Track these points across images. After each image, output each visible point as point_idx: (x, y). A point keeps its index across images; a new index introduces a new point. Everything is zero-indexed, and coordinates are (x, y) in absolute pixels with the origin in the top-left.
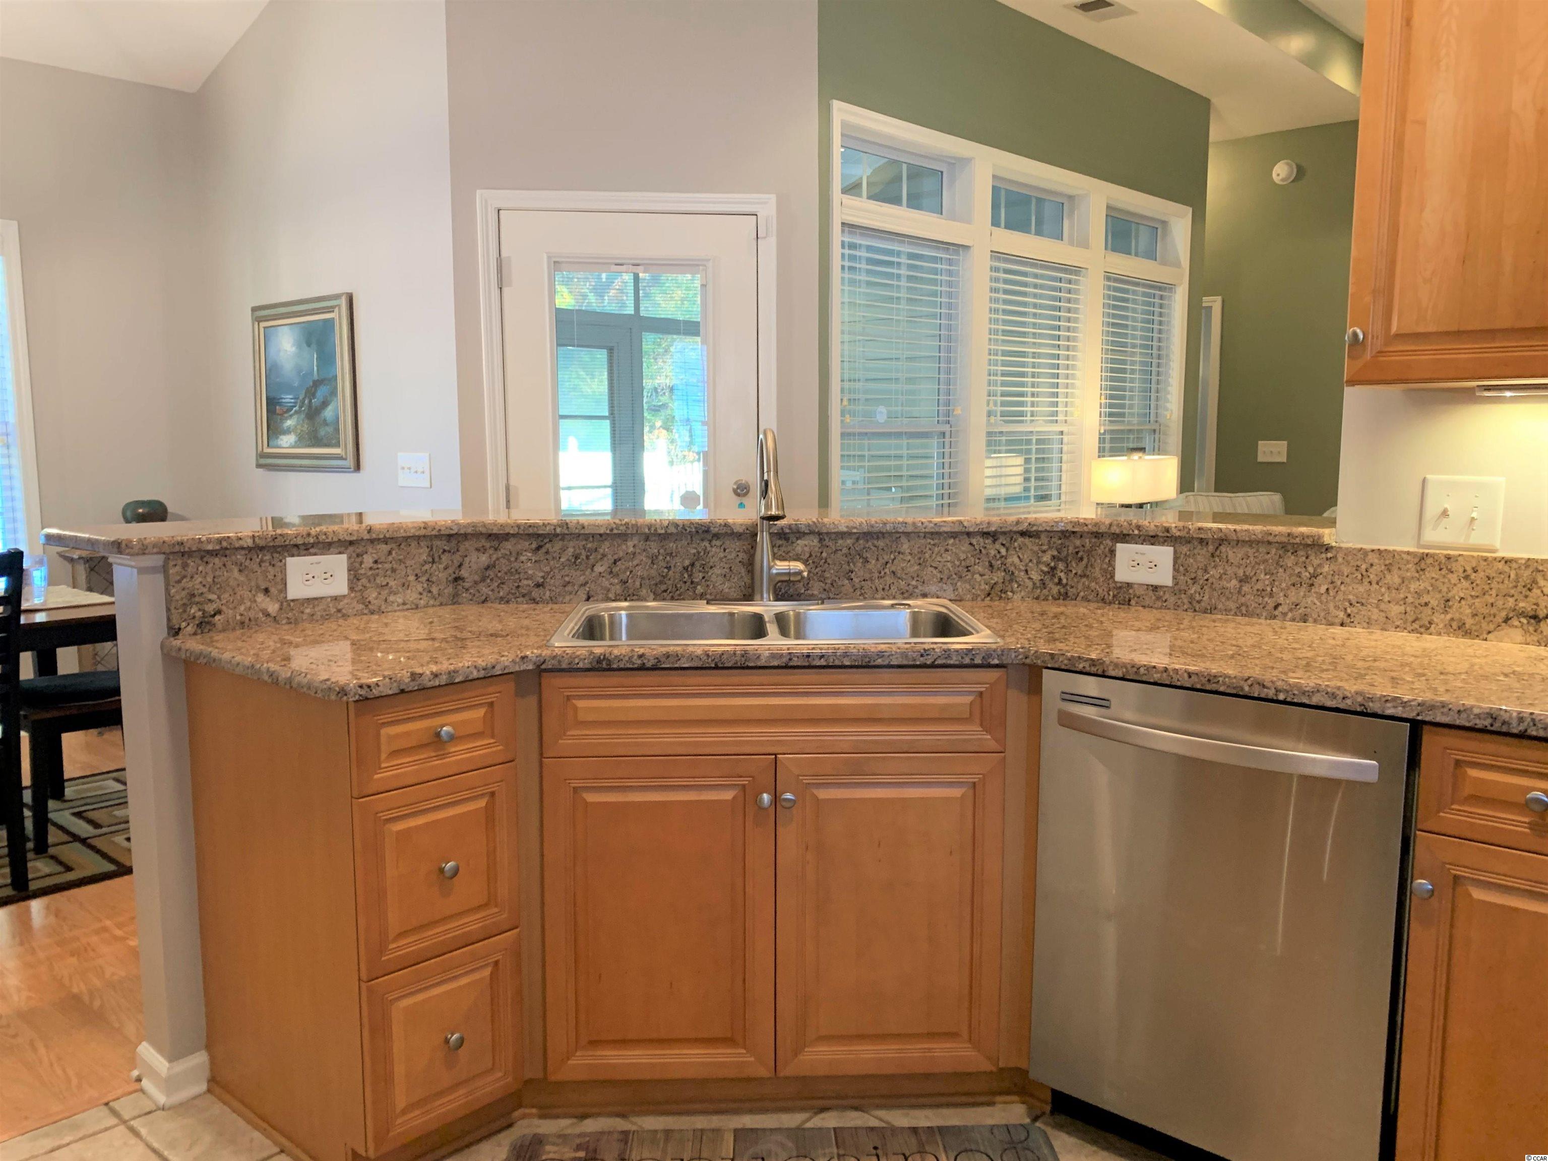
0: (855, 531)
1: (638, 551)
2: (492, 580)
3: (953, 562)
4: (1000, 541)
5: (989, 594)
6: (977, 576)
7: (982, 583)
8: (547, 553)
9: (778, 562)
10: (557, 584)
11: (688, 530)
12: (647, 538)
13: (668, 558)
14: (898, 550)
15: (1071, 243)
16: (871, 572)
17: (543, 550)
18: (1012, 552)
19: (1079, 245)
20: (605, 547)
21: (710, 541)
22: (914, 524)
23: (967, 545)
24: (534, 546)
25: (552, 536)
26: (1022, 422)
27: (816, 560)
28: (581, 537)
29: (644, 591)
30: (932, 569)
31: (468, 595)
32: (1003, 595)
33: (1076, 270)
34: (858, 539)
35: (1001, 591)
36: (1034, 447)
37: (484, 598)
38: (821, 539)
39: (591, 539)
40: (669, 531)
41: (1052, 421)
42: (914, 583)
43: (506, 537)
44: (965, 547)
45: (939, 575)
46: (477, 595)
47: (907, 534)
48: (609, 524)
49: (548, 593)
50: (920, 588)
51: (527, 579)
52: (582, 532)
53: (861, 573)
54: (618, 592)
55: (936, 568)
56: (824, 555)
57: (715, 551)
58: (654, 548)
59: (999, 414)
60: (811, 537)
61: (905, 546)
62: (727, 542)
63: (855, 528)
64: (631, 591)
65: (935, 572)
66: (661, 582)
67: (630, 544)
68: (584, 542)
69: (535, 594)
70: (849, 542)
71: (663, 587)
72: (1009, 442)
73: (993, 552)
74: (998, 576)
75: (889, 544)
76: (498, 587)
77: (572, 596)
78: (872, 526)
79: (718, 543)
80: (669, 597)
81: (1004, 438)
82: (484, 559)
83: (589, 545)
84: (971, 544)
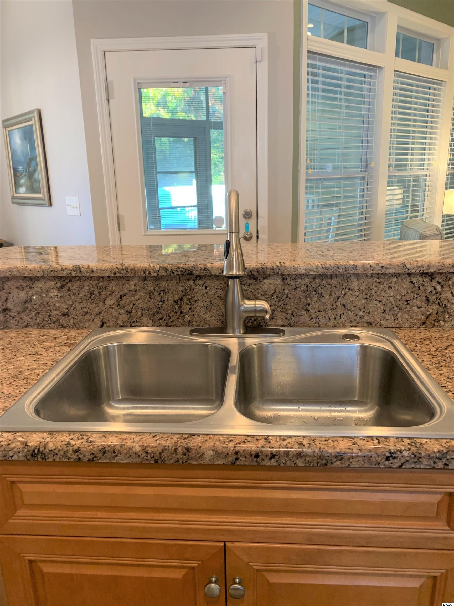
0: (312, 273)
1: (138, 288)
2: (30, 310)
3: (395, 297)
4: (437, 279)
5: (424, 323)
6: (415, 309)
7: (419, 314)
8: (69, 290)
9: (247, 302)
10: (78, 313)
11: (176, 273)
12: (145, 279)
13: (162, 294)
14: (349, 287)
15: (437, 66)
16: (324, 304)
17: (65, 288)
18: (446, 289)
19: (442, 68)
20: (113, 286)
21: (194, 280)
22: (363, 266)
23: (407, 283)
24: (59, 285)
25: (70, 279)
26: (406, 170)
27: (279, 295)
28: (93, 279)
29: (145, 319)
30: (377, 303)
31: (14, 322)
32: (436, 324)
33: (439, 83)
34: (314, 279)
35: (435, 321)
36: (411, 184)
37: (25, 324)
38: (284, 279)
39: (101, 279)
40: (160, 274)
41: (421, 169)
42: (361, 313)
43: (37, 279)
44: (407, 284)
45: (382, 307)
46: (21, 321)
47: (357, 276)
48: (112, 269)
49: (72, 320)
50: (366, 318)
51: (56, 310)
52: (92, 275)
53: (317, 305)
54: (125, 320)
55: (380, 302)
56: (286, 291)
57: (199, 288)
58: (150, 286)
59: (394, 166)
60: (276, 277)
61: (355, 284)
62: (208, 282)
63: (312, 270)
64: (134, 319)
65: (379, 305)
66: (157, 313)
67: (132, 283)
68: (96, 282)
69: (63, 320)
70: (307, 281)
71: (160, 316)
72: (398, 182)
73: (429, 289)
74: (433, 309)
75: (340, 282)
76: (35, 315)
77: (90, 323)
78: (327, 269)
79: (201, 282)
80: (164, 324)
81: (396, 179)
82: (23, 295)
83: (100, 284)
84: (411, 282)
